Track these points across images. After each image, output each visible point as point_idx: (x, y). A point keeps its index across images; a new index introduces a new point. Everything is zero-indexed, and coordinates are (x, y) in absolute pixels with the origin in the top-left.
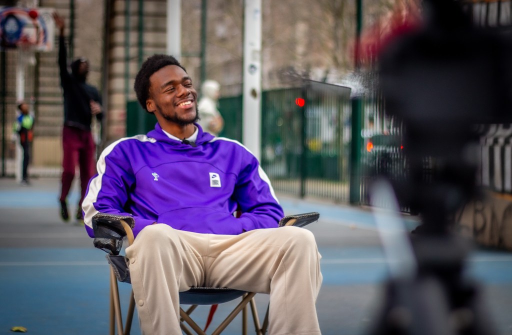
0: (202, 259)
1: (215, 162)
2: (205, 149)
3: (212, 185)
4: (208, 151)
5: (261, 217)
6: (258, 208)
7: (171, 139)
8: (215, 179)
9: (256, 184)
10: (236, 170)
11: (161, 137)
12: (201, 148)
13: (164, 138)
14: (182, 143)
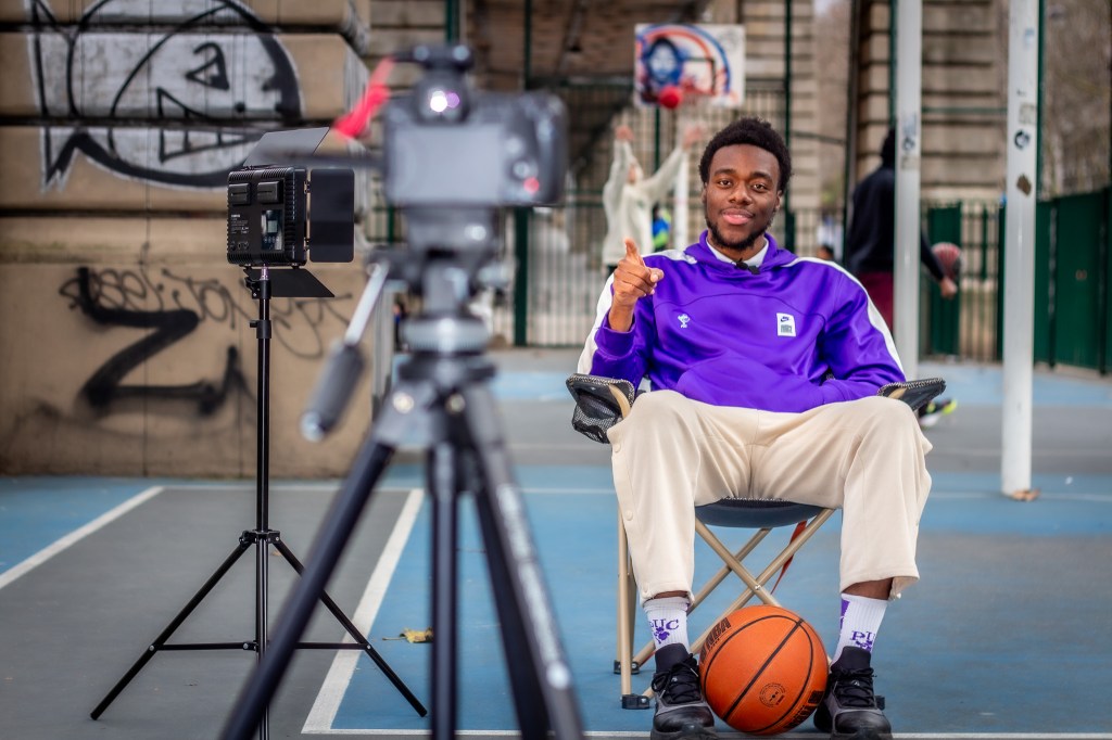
0: (745, 451)
1: (789, 296)
2: (775, 277)
3: (780, 333)
4: (780, 282)
5: (862, 386)
6: (858, 373)
7: (719, 261)
8: (786, 323)
9: (858, 333)
10: (826, 310)
11: (704, 257)
12: (768, 276)
13: (710, 259)
14: (736, 267)
